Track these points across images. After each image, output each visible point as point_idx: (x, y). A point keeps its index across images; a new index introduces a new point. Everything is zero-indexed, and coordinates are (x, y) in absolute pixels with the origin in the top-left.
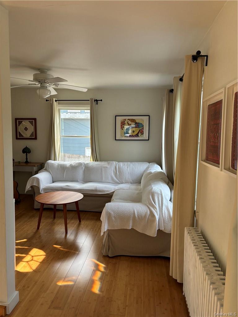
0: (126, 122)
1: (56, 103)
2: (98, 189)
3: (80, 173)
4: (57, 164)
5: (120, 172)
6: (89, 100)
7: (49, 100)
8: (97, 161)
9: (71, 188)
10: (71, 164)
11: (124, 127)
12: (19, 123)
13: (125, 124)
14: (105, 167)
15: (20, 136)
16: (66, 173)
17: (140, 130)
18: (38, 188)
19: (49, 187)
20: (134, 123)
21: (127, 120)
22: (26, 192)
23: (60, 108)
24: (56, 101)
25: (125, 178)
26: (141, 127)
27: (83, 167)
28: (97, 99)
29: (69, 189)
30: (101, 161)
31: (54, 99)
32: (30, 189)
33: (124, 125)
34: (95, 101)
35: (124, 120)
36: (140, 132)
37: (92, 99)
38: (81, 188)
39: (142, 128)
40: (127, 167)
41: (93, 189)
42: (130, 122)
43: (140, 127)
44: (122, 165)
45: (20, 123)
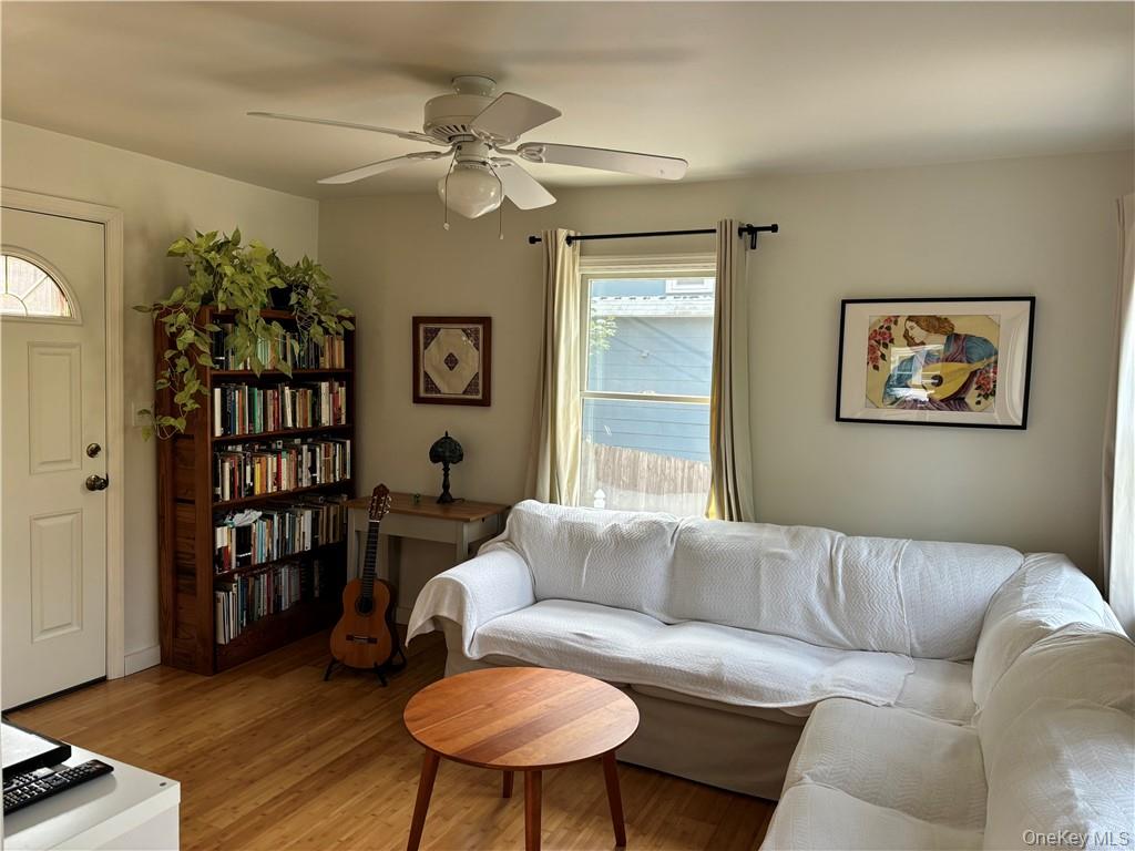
0: (897, 332)
1: (568, 249)
2: (727, 676)
3: (652, 575)
4: (555, 521)
5: (851, 587)
6: (714, 231)
7: (540, 240)
8: (739, 520)
9: (598, 651)
10: (614, 526)
11: (883, 356)
12: (426, 338)
13: (892, 341)
14: (774, 555)
15: (427, 390)
16: (588, 568)
17: (973, 374)
18: (459, 628)
19: (505, 633)
20: (944, 338)
21: (901, 321)
22: (408, 640)
23: (588, 271)
24: (569, 240)
25: (882, 624)
26: (981, 359)
27: (669, 545)
28: (754, 226)
29: (587, 653)
30: (759, 519)
31: (562, 234)
32: (430, 629)
33: (886, 346)
34: (745, 233)
35: (888, 319)
36: (974, 386)
37: (727, 225)
38: (643, 660)
39: (986, 362)
40: (895, 568)
41: (705, 671)
42: (918, 333)
43: (975, 357)
44: (865, 553)
45: (431, 335)
